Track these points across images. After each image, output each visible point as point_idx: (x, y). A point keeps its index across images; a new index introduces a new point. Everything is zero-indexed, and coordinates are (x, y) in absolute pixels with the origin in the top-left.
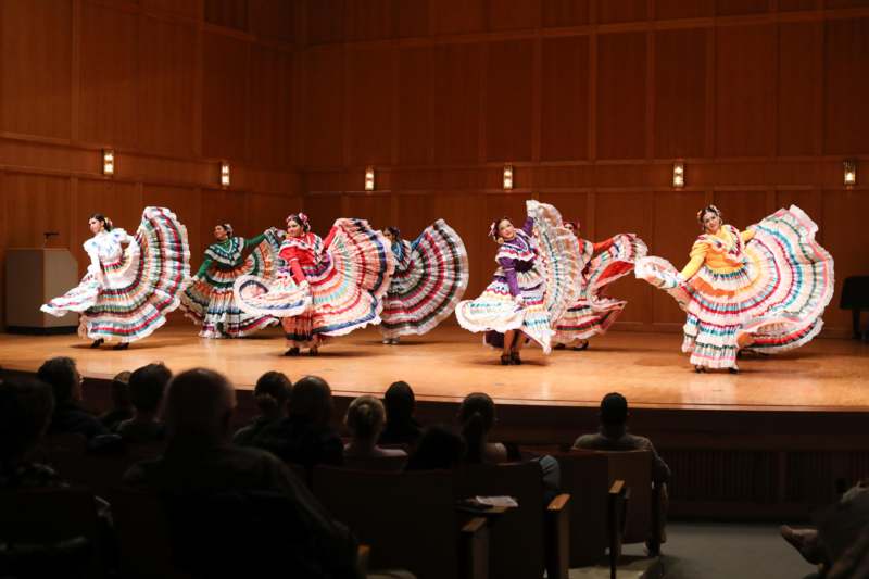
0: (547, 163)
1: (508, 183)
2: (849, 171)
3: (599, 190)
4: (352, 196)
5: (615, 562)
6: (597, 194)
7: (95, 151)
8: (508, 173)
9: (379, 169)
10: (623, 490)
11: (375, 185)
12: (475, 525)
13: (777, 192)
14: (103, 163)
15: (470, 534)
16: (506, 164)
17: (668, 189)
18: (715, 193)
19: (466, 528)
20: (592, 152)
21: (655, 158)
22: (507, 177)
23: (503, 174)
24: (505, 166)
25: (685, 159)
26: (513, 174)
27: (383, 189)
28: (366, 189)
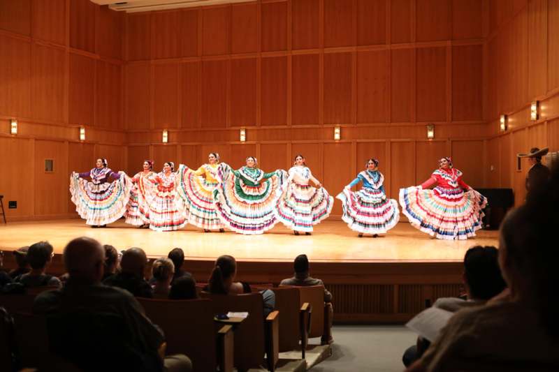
0: (263, 127)
1: (243, 138)
2: (430, 130)
3: (293, 142)
4: (155, 146)
5: (304, 348)
6: (292, 144)
7: (7, 120)
8: (243, 133)
9: (170, 130)
10: (308, 308)
11: (168, 140)
12: (226, 329)
13: (391, 142)
14: (11, 127)
15: (223, 334)
16: (242, 127)
17: (331, 141)
18: (357, 143)
19: (220, 331)
20: (289, 121)
21: (324, 124)
22: (242, 135)
23: (240, 133)
24: (241, 129)
25: (340, 125)
26: (245, 133)
27: (173, 142)
28: (163, 142)
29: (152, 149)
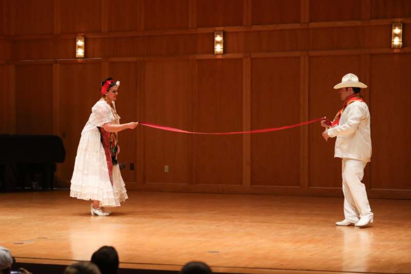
0: (256, 28)
1: (219, 48)
3: (312, 53)
4: (62, 63)
6: (309, 57)
8: (219, 38)
9: (90, 36)
11: (85, 53)
16: (217, 29)
17: (385, 50)
20: (305, 15)
21: (371, 19)
22: (218, 42)
23: (214, 39)
24: (216, 31)
25: (403, 19)
26: (224, 39)
27: (93, 57)
28: (77, 56)
29: (57, 70)
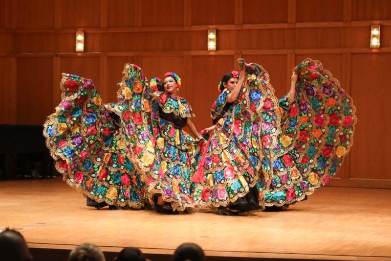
0: (247, 26)
1: (212, 45)
3: (298, 51)
4: (62, 57)
6: (296, 55)
8: (212, 36)
9: (89, 31)
11: (85, 47)
16: (210, 27)
17: (364, 50)
20: (292, 16)
21: (352, 21)
22: (211, 40)
23: (207, 37)
24: (209, 29)
25: (381, 21)
26: (217, 36)
27: (93, 51)
28: (77, 50)
29: (57, 63)
